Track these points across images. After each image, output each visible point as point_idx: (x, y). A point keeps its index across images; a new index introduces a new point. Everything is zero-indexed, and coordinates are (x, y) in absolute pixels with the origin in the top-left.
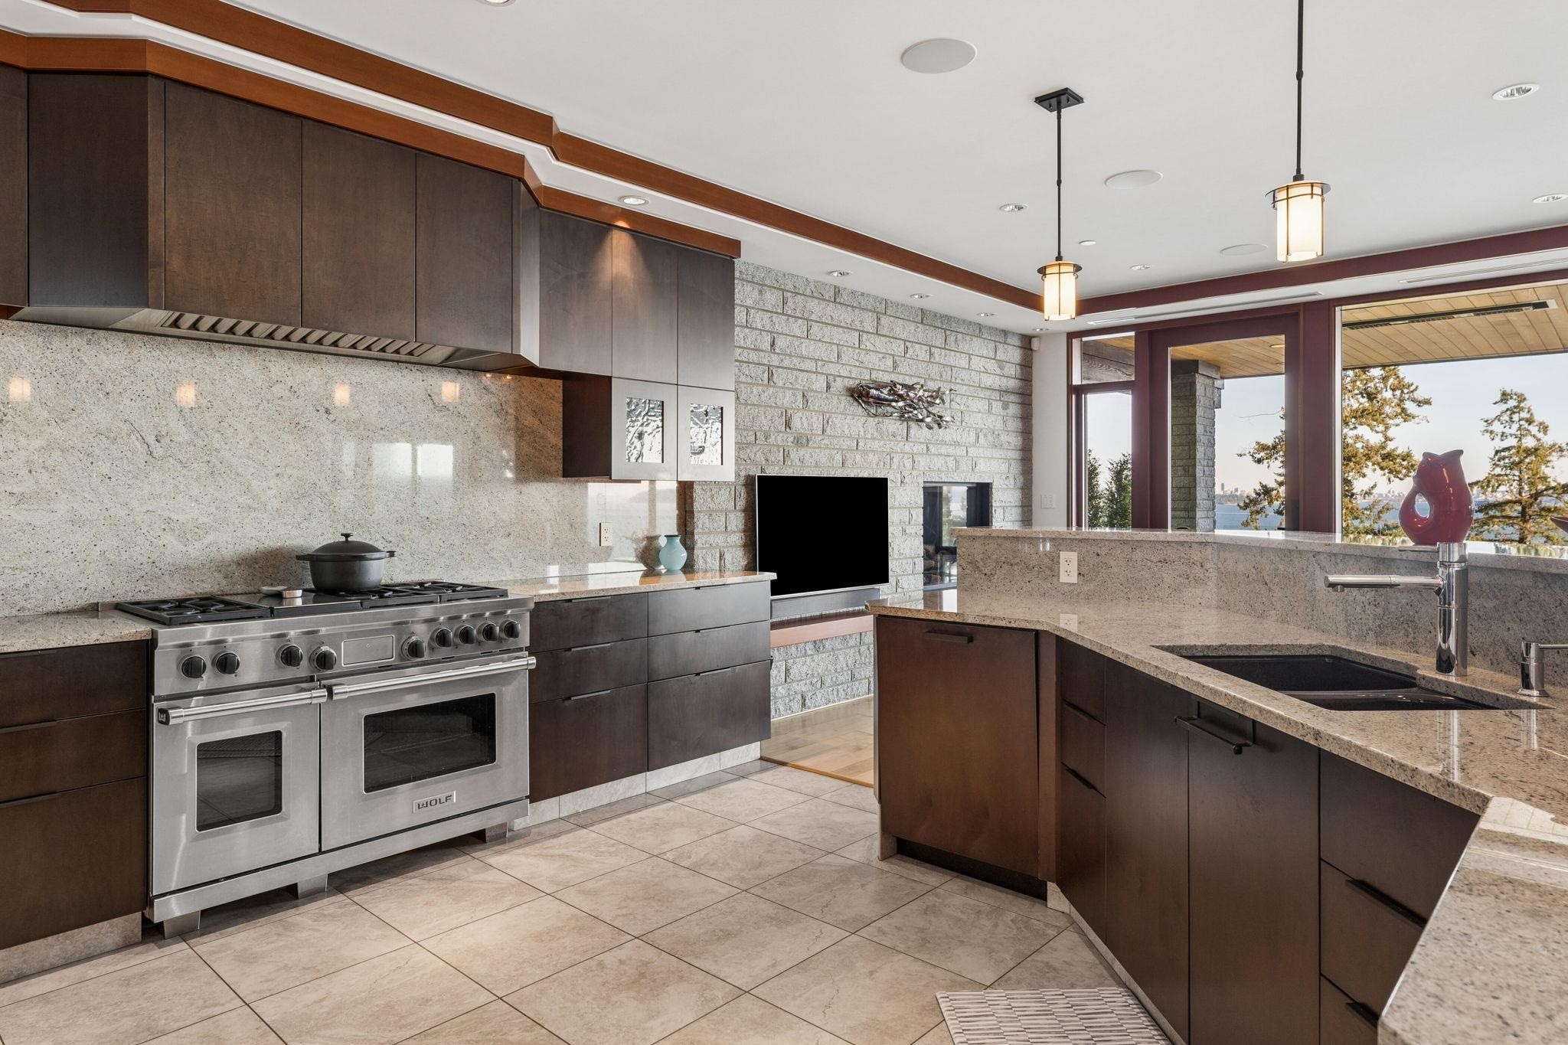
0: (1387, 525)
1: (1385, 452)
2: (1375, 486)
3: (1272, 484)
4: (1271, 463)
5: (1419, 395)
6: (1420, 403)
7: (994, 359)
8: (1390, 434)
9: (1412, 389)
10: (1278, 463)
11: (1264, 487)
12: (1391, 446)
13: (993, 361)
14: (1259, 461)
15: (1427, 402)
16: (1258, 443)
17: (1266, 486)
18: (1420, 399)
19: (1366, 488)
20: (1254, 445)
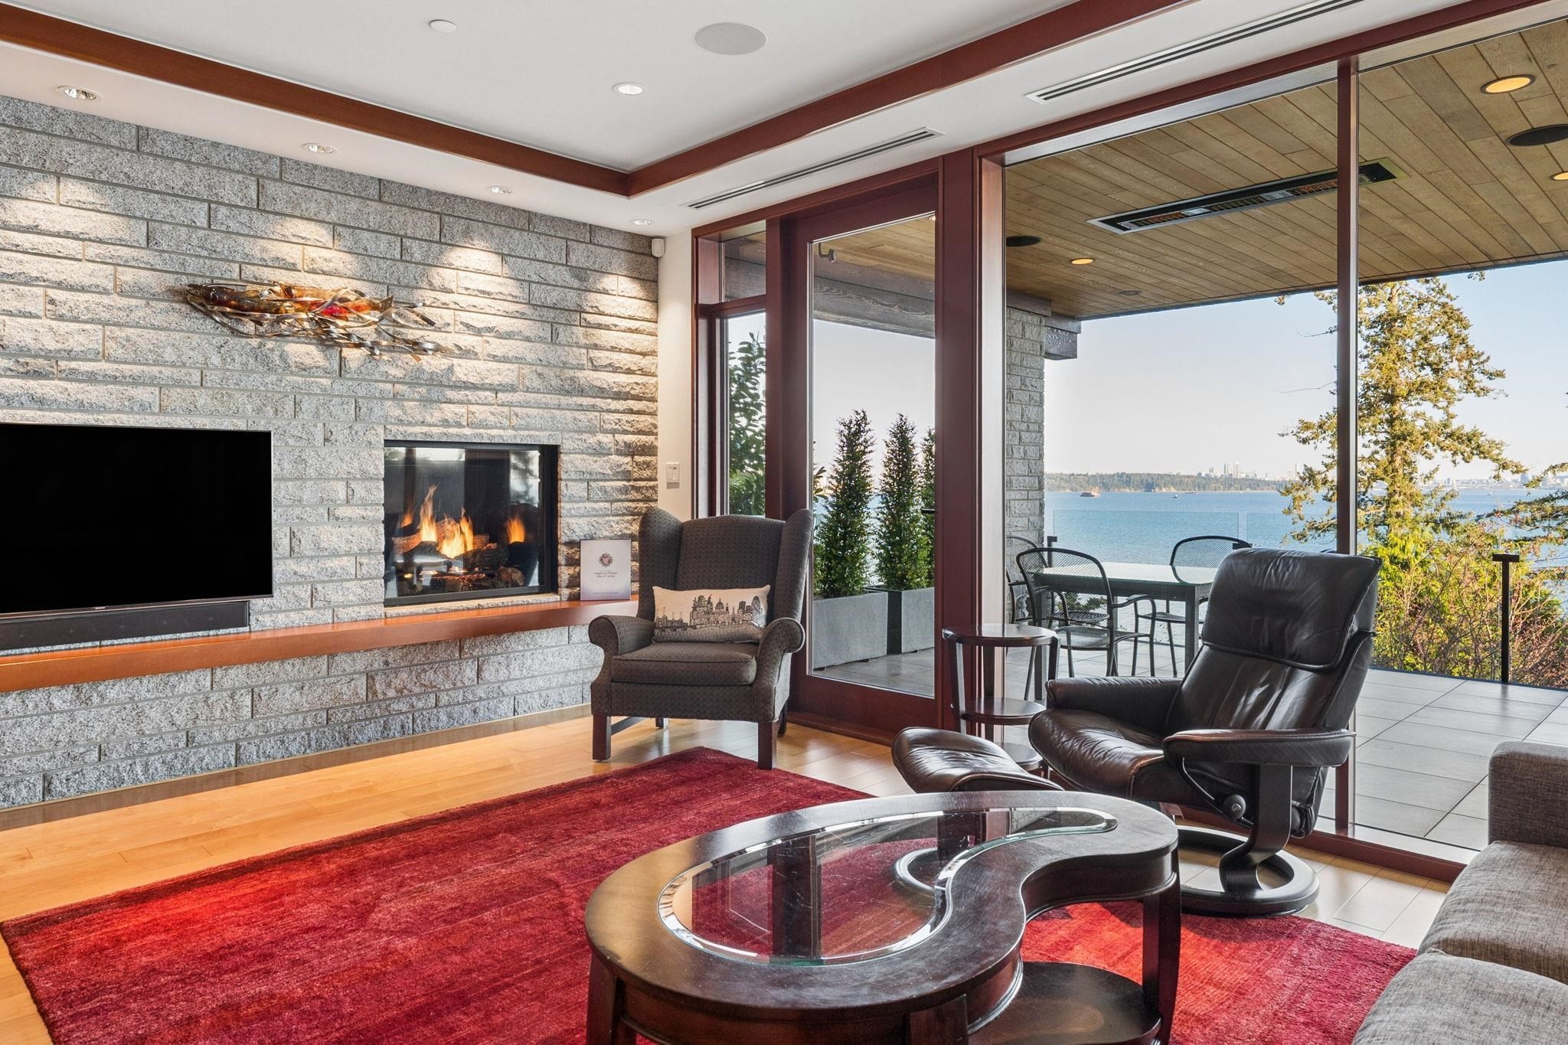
0: (1449, 514)
1: (1448, 430)
2: (1437, 469)
3: (1318, 467)
4: (1318, 443)
5: (1490, 367)
6: (1491, 376)
7: (566, 265)
8: (1451, 410)
9: (1482, 359)
10: (1326, 444)
11: (1309, 470)
12: (1455, 425)
13: (563, 268)
14: (1304, 441)
15: (1500, 374)
16: (1301, 421)
17: (1311, 469)
18: (1491, 370)
19: (1427, 472)
20: (1297, 424)
